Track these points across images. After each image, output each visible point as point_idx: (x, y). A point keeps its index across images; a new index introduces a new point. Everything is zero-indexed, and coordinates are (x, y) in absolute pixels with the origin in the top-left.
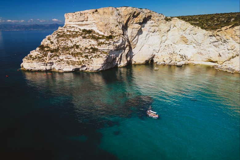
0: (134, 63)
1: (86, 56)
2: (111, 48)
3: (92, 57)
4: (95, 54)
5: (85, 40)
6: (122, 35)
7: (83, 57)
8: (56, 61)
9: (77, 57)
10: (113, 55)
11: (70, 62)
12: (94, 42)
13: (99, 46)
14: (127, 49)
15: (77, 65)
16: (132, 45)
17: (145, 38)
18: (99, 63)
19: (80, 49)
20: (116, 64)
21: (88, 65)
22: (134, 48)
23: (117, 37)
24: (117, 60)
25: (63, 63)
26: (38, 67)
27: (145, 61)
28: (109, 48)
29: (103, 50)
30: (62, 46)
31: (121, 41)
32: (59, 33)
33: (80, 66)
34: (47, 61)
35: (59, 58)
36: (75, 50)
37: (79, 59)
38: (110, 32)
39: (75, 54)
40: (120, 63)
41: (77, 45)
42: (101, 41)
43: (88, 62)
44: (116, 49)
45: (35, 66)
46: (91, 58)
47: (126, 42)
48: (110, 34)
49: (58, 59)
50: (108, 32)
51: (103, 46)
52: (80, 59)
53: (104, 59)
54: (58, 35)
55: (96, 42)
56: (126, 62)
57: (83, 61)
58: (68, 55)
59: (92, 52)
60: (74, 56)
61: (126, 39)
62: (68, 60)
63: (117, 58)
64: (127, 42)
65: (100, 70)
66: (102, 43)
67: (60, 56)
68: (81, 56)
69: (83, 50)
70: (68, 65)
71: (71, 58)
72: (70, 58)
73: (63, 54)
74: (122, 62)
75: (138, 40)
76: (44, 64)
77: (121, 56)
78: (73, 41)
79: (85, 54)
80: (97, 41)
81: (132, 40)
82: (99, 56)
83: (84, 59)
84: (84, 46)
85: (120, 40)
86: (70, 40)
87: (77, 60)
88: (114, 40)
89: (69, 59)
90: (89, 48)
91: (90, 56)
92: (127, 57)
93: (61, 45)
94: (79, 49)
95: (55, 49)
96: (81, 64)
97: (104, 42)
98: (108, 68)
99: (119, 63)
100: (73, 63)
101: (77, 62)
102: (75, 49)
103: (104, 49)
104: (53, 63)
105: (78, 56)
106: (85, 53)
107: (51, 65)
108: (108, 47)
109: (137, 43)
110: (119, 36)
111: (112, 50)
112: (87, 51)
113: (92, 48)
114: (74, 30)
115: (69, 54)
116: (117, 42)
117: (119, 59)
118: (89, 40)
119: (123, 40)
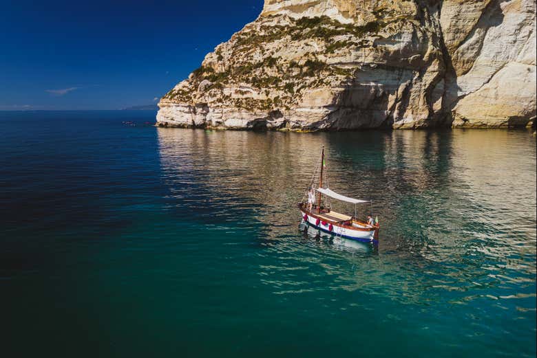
0: (461, 123)
1: (289, 87)
2: (367, 57)
3: (302, 87)
4: (312, 79)
5: (296, 43)
6: (416, 18)
7: (280, 87)
8: (215, 99)
9: (263, 89)
10: (372, 84)
11: (244, 101)
12: (317, 45)
13: (329, 55)
14: (431, 68)
15: (259, 111)
16: (456, 60)
17: (512, 38)
18: (319, 102)
19: (278, 68)
20: (384, 119)
21: (288, 109)
22: (465, 73)
23: (393, 25)
24: (390, 105)
25: (228, 104)
26: (179, 117)
27: (507, 119)
28: (358, 57)
29: (338, 66)
30: (239, 62)
31: (406, 38)
32: (242, 37)
33: (265, 114)
34: (196, 101)
35: (222, 93)
36: (263, 70)
37: (267, 95)
38: (374, 13)
39: (260, 81)
40: (400, 117)
41: (273, 59)
42: (337, 38)
43: (289, 101)
44: (385, 62)
45: (174, 116)
46: (298, 91)
47: (430, 43)
48: (373, 18)
49: (219, 96)
50: (366, 13)
51: (340, 52)
52: (270, 95)
53: (337, 89)
54: (240, 39)
55: (323, 43)
56: (425, 115)
57: (276, 99)
58: (243, 84)
59: (306, 74)
60: (259, 86)
61: (429, 34)
62: (240, 96)
63: (390, 96)
64: (434, 44)
65: (322, 126)
66: (339, 45)
67: (225, 87)
68: (274, 86)
69: (285, 70)
70: (237, 109)
71: (248, 91)
72: (246, 92)
73: (232, 82)
74: (408, 113)
75: (480, 42)
76: (189, 106)
77: (406, 93)
78: (268, 50)
79: (288, 81)
80: (327, 41)
81: (456, 42)
82: (322, 82)
83: (281, 93)
84: (290, 59)
85: (403, 35)
86: (261, 48)
87: (263, 97)
88: (379, 34)
89: (243, 93)
90: (302, 62)
91: (298, 84)
92: (430, 96)
93: (236, 62)
94: (275, 67)
95: (223, 74)
96: (268, 107)
97: (345, 41)
98: (353, 125)
99: (395, 115)
100: (251, 105)
101: (262, 101)
102: (265, 68)
103: (343, 60)
104: (206, 104)
105: (267, 86)
106: (287, 79)
107: (204, 112)
108: (354, 53)
109: (478, 54)
110: (400, 22)
111: (368, 65)
112: (296, 72)
113: (309, 63)
114: (279, 22)
115: (247, 81)
116: (391, 40)
117: (397, 101)
118: (306, 41)
119: (414, 34)
